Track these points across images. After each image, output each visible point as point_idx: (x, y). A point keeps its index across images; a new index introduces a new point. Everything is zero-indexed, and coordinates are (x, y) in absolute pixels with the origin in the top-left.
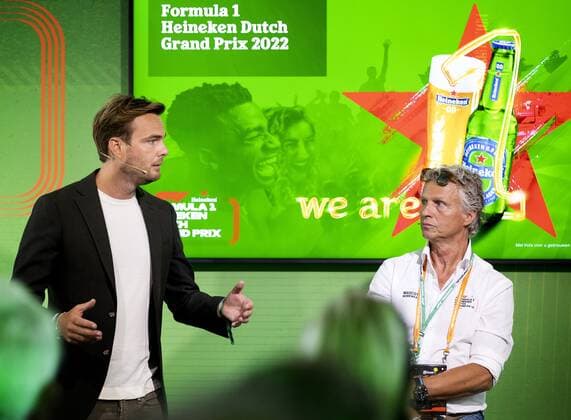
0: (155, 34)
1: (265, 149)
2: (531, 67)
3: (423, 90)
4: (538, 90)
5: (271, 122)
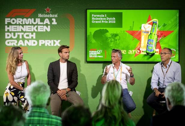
0: (91, 20)
1: (111, 41)
2: (160, 26)
3: (140, 30)
4: (161, 30)
5: (112, 36)
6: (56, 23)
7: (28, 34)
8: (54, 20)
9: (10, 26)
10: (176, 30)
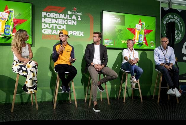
2: (146, 27)
3: (135, 28)
7: (60, 25)
8: (79, 17)
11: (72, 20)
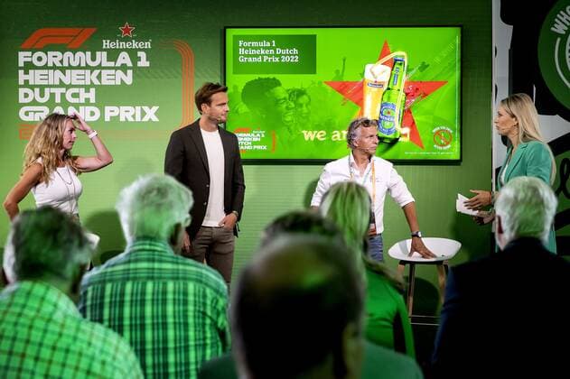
0: (236, 54)
1: (287, 108)
2: (412, 69)
3: (361, 80)
4: (415, 80)
5: (290, 96)
6: (148, 64)
7: (76, 90)
8: (142, 55)
9: (31, 72)
10: (454, 79)
11: (116, 68)
